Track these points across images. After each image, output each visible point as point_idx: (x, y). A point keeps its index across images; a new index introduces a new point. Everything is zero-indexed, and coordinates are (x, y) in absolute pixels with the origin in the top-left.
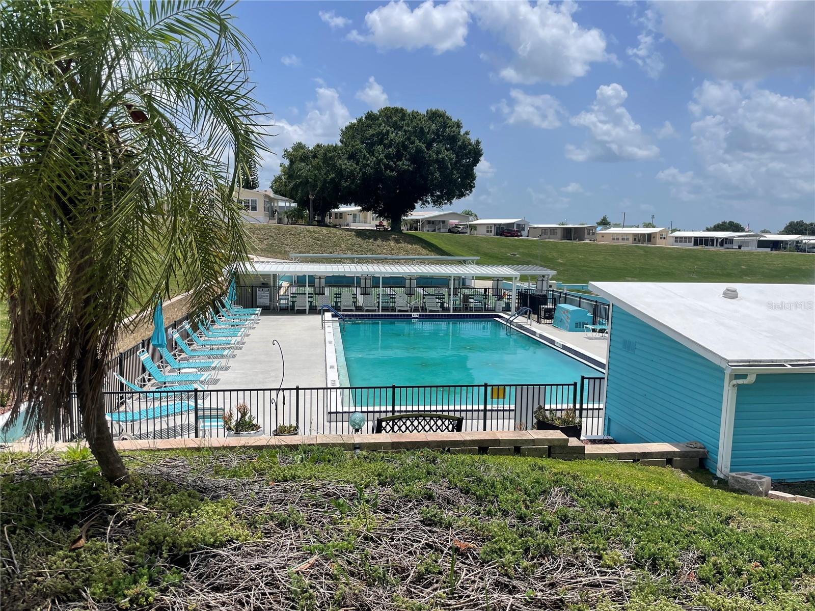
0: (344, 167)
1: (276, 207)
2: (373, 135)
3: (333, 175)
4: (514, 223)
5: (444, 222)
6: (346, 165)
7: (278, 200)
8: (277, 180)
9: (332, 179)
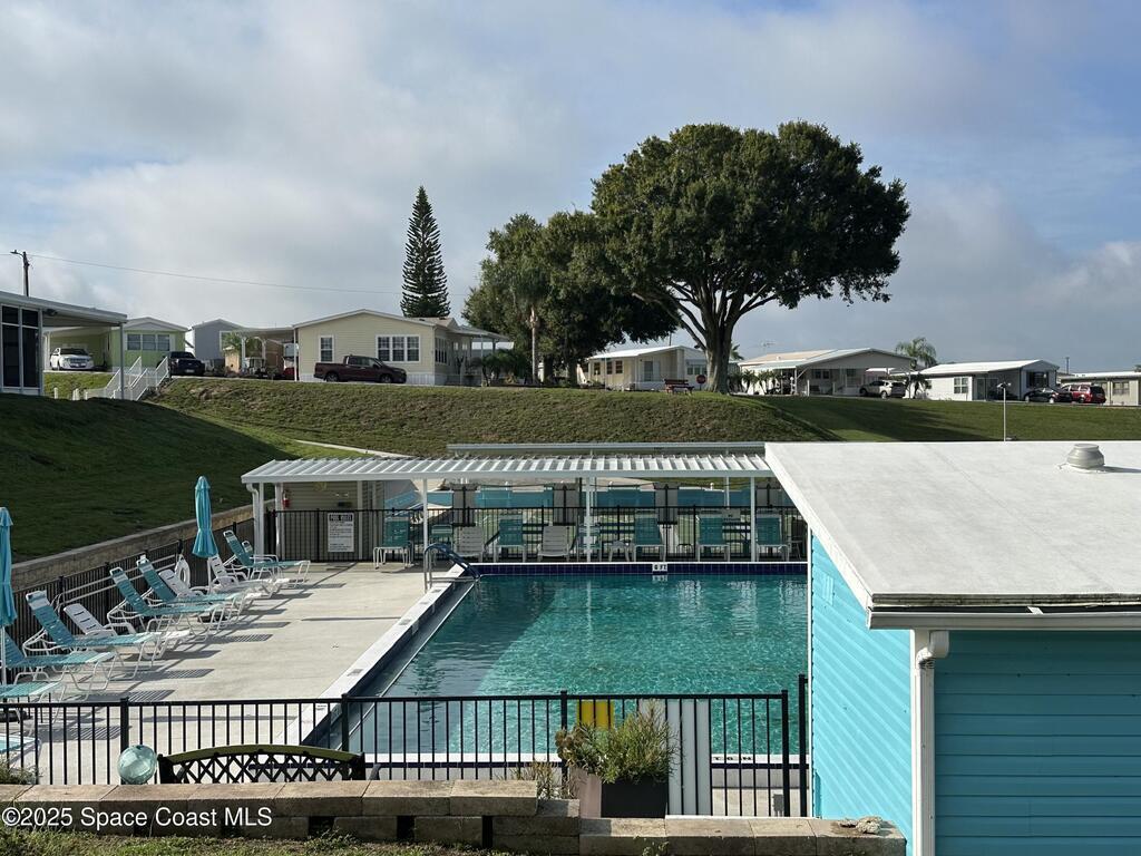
1: (465, 351)
4: (1020, 369)
5: (850, 372)
7: (472, 338)
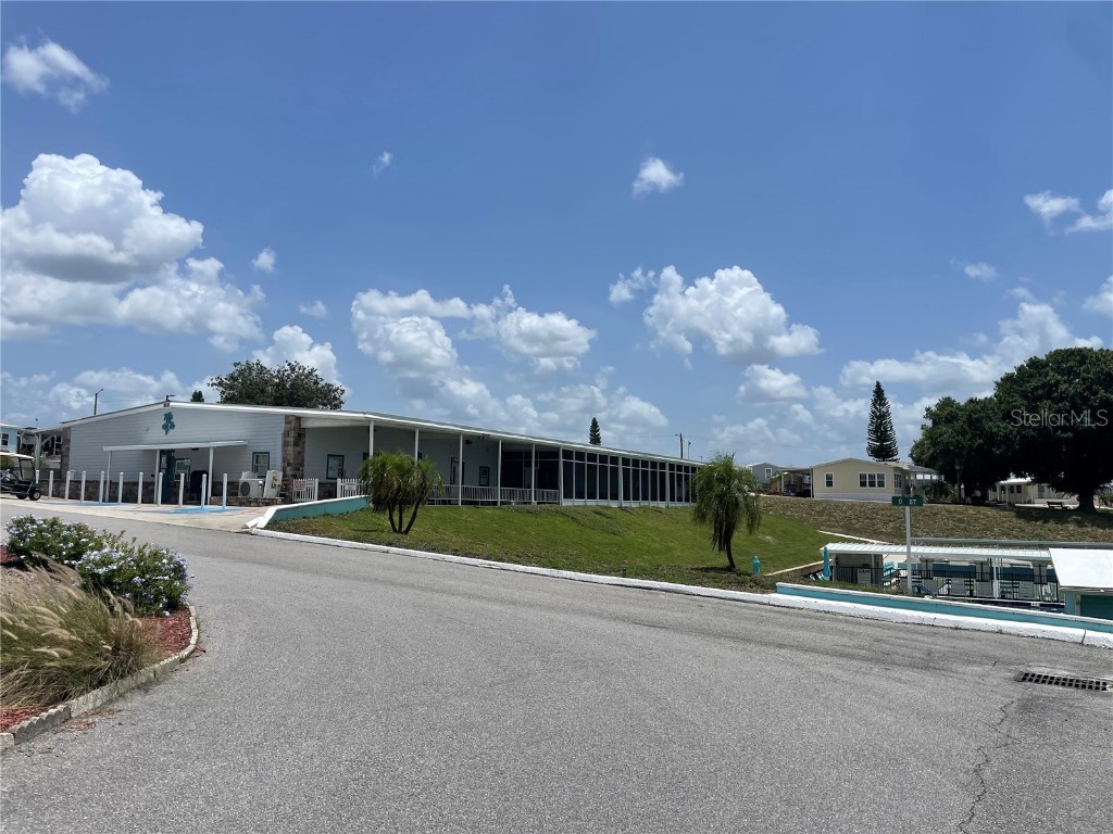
0: (995, 430)
1: (912, 480)
2: (1036, 388)
3: (979, 441)
6: (999, 427)
7: (917, 472)
8: (919, 445)
9: (980, 445)
